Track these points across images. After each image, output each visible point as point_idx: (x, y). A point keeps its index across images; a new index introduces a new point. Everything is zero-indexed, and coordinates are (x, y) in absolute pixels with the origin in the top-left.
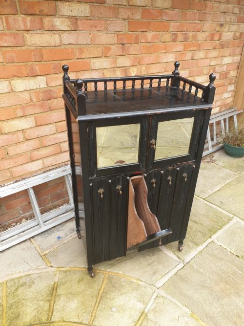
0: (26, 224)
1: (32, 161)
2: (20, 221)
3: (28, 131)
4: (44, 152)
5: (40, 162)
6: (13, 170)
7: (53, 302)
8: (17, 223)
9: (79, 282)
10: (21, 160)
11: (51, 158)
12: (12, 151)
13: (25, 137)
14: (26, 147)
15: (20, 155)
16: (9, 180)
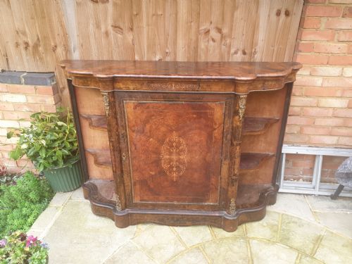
0: (301, 183)
1: (331, 135)
2: (298, 179)
3: (338, 110)
4: (344, 131)
5: (336, 138)
6: (312, 137)
7: (316, 247)
8: (294, 179)
9: (343, 246)
10: (321, 131)
11: (347, 138)
12: (319, 122)
13: (333, 114)
14: (330, 122)
15: (323, 127)
16: (305, 143)
